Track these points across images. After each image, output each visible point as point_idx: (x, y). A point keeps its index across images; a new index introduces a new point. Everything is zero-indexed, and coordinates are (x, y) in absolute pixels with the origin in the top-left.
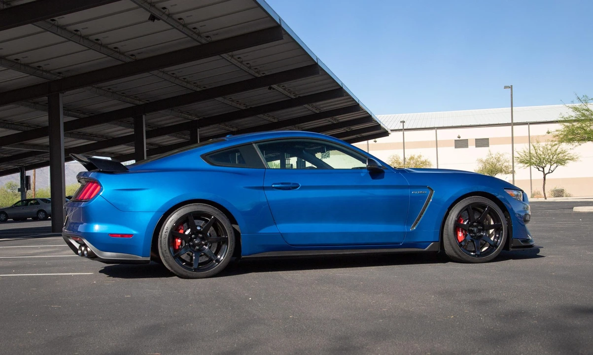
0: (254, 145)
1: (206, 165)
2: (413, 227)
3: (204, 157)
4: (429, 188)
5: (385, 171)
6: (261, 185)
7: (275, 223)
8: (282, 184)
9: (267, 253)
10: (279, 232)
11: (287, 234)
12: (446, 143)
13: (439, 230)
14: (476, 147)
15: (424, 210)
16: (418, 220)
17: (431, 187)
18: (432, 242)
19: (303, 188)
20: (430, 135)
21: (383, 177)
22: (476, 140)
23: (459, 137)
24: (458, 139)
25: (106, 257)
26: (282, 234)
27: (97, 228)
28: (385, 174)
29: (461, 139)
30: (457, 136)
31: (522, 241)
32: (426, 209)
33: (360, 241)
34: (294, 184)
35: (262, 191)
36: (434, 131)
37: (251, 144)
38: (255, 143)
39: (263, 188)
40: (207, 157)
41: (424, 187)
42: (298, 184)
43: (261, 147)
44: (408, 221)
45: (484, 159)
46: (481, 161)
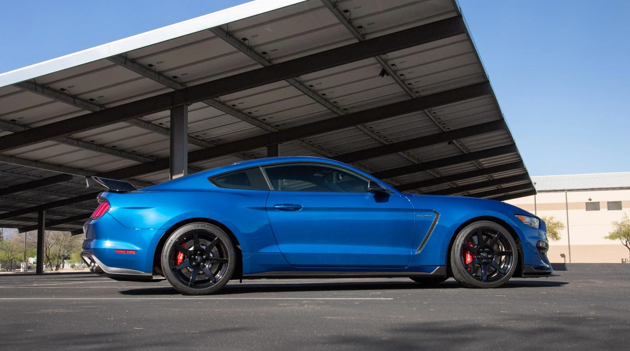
0: (261, 168)
1: (213, 187)
2: (418, 251)
3: (212, 179)
4: (435, 212)
5: (390, 194)
6: (264, 206)
7: (276, 243)
8: (284, 205)
9: (269, 273)
10: (280, 252)
11: (287, 254)
12: (576, 206)
13: (445, 254)
14: (608, 210)
15: (429, 233)
16: (423, 243)
17: (437, 211)
18: (438, 266)
19: (305, 209)
20: (560, 197)
21: (387, 200)
22: (609, 203)
23: (590, 200)
24: (589, 201)
25: (111, 272)
26: (283, 254)
27: (108, 244)
28: (390, 197)
29: (592, 201)
30: (588, 198)
31: (535, 268)
32: (431, 233)
33: (363, 263)
34: (296, 205)
35: (264, 212)
36: (563, 194)
37: (257, 167)
38: (262, 167)
39: (266, 209)
40: (214, 179)
41: (431, 211)
42: (300, 205)
43: (268, 171)
44: (413, 245)
45: (620, 222)
46: (616, 223)
